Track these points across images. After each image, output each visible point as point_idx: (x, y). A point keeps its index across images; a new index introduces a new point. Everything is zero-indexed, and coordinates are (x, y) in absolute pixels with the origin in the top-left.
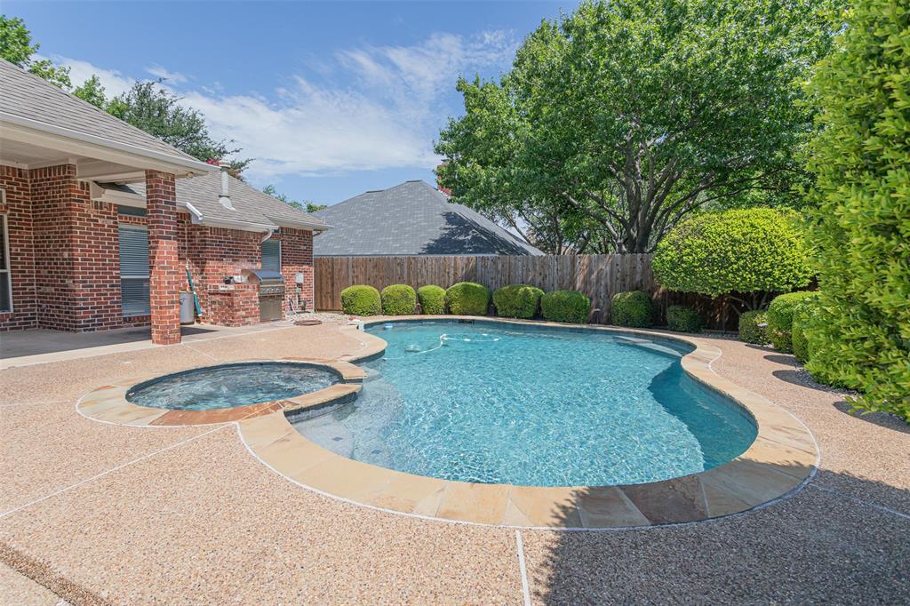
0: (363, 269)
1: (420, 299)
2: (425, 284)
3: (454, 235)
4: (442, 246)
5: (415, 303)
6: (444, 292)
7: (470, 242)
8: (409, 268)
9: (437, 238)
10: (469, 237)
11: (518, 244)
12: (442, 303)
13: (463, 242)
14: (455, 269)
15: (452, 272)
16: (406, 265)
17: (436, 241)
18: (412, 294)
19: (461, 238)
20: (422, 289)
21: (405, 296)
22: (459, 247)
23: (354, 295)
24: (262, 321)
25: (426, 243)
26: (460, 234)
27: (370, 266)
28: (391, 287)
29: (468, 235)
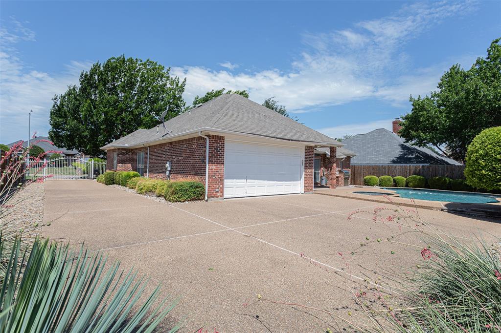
0: (368, 170)
1: (395, 181)
2: (396, 176)
3: (405, 155)
4: (401, 160)
5: (392, 183)
6: (405, 179)
7: (414, 158)
8: (388, 169)
9: (398, 156)
10: (414, 156)
11: (440, 157)
12: (405, 183)
13: (410, 158)
14: (410, 170)
15: (408, 171)
16: (387, 168)
17: (397, 158)
18: (392, 179)
19: (409, 157)
20: (395, 178)
21: (389, 180)
22: (409, 161)
23: (370, 179)
24: (344, 186)
25: (392, 159)
26: (409, 154)
27: (371, 169)
28: (383, 176)
29: (413, 155)
